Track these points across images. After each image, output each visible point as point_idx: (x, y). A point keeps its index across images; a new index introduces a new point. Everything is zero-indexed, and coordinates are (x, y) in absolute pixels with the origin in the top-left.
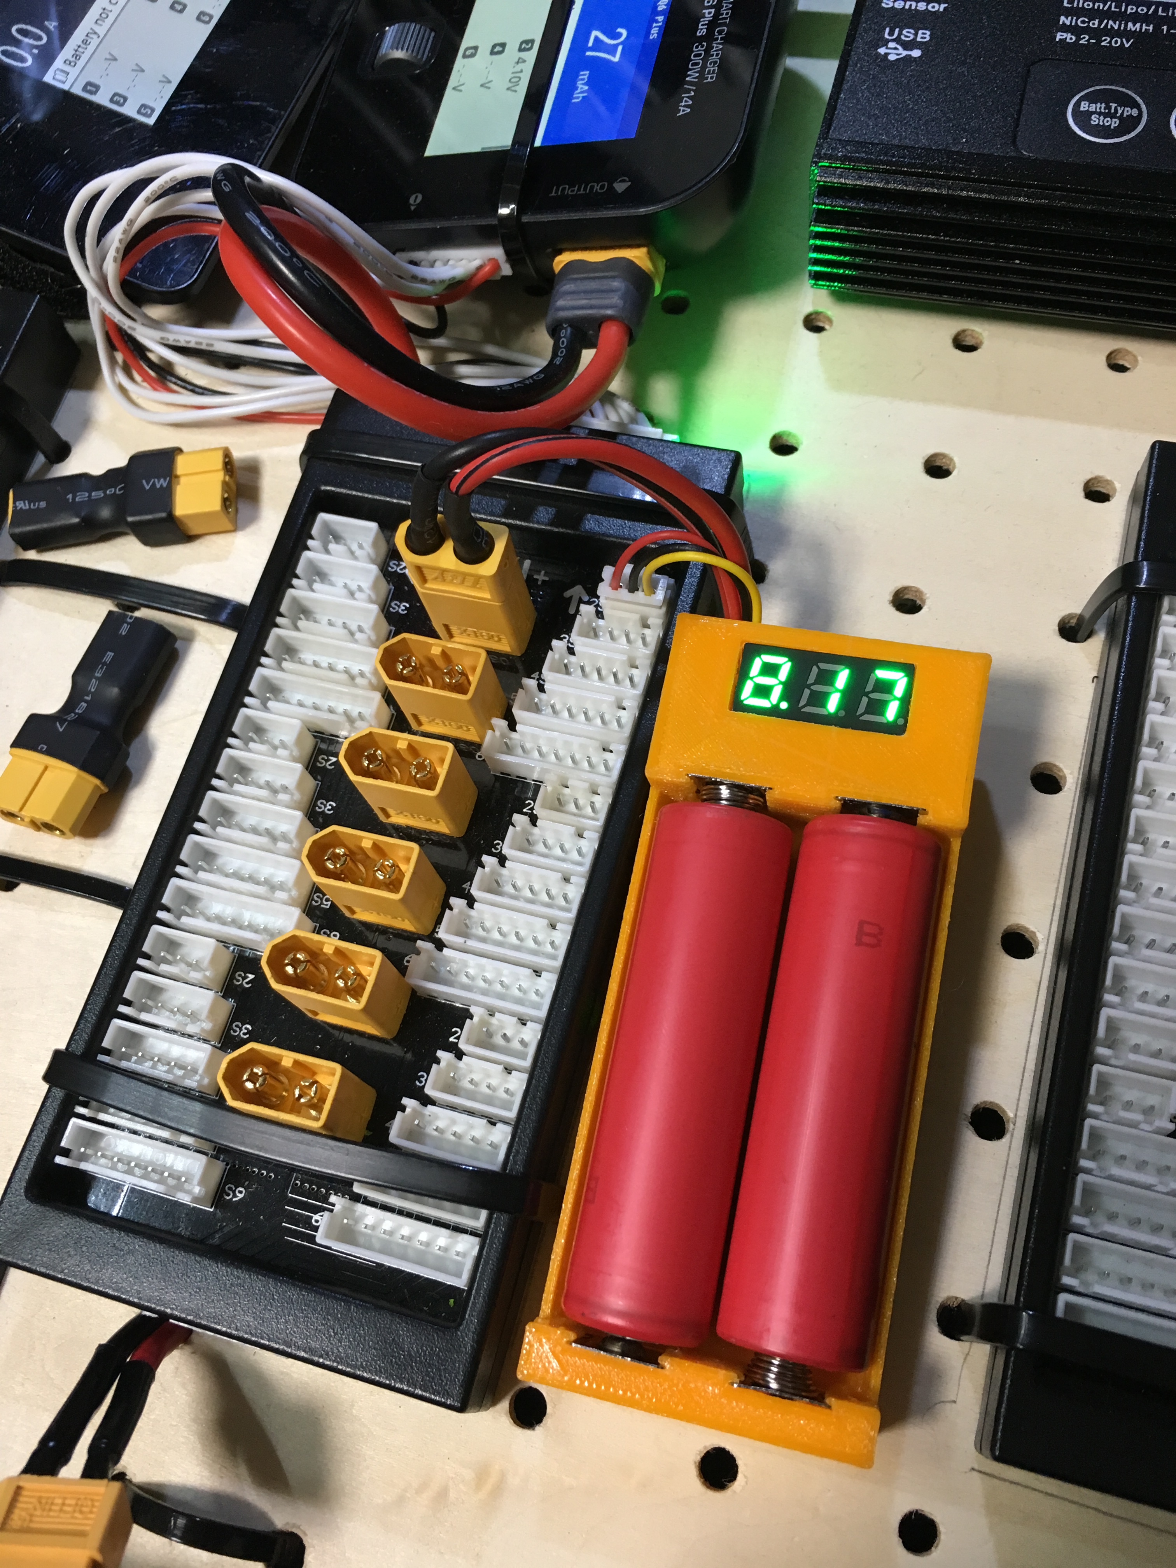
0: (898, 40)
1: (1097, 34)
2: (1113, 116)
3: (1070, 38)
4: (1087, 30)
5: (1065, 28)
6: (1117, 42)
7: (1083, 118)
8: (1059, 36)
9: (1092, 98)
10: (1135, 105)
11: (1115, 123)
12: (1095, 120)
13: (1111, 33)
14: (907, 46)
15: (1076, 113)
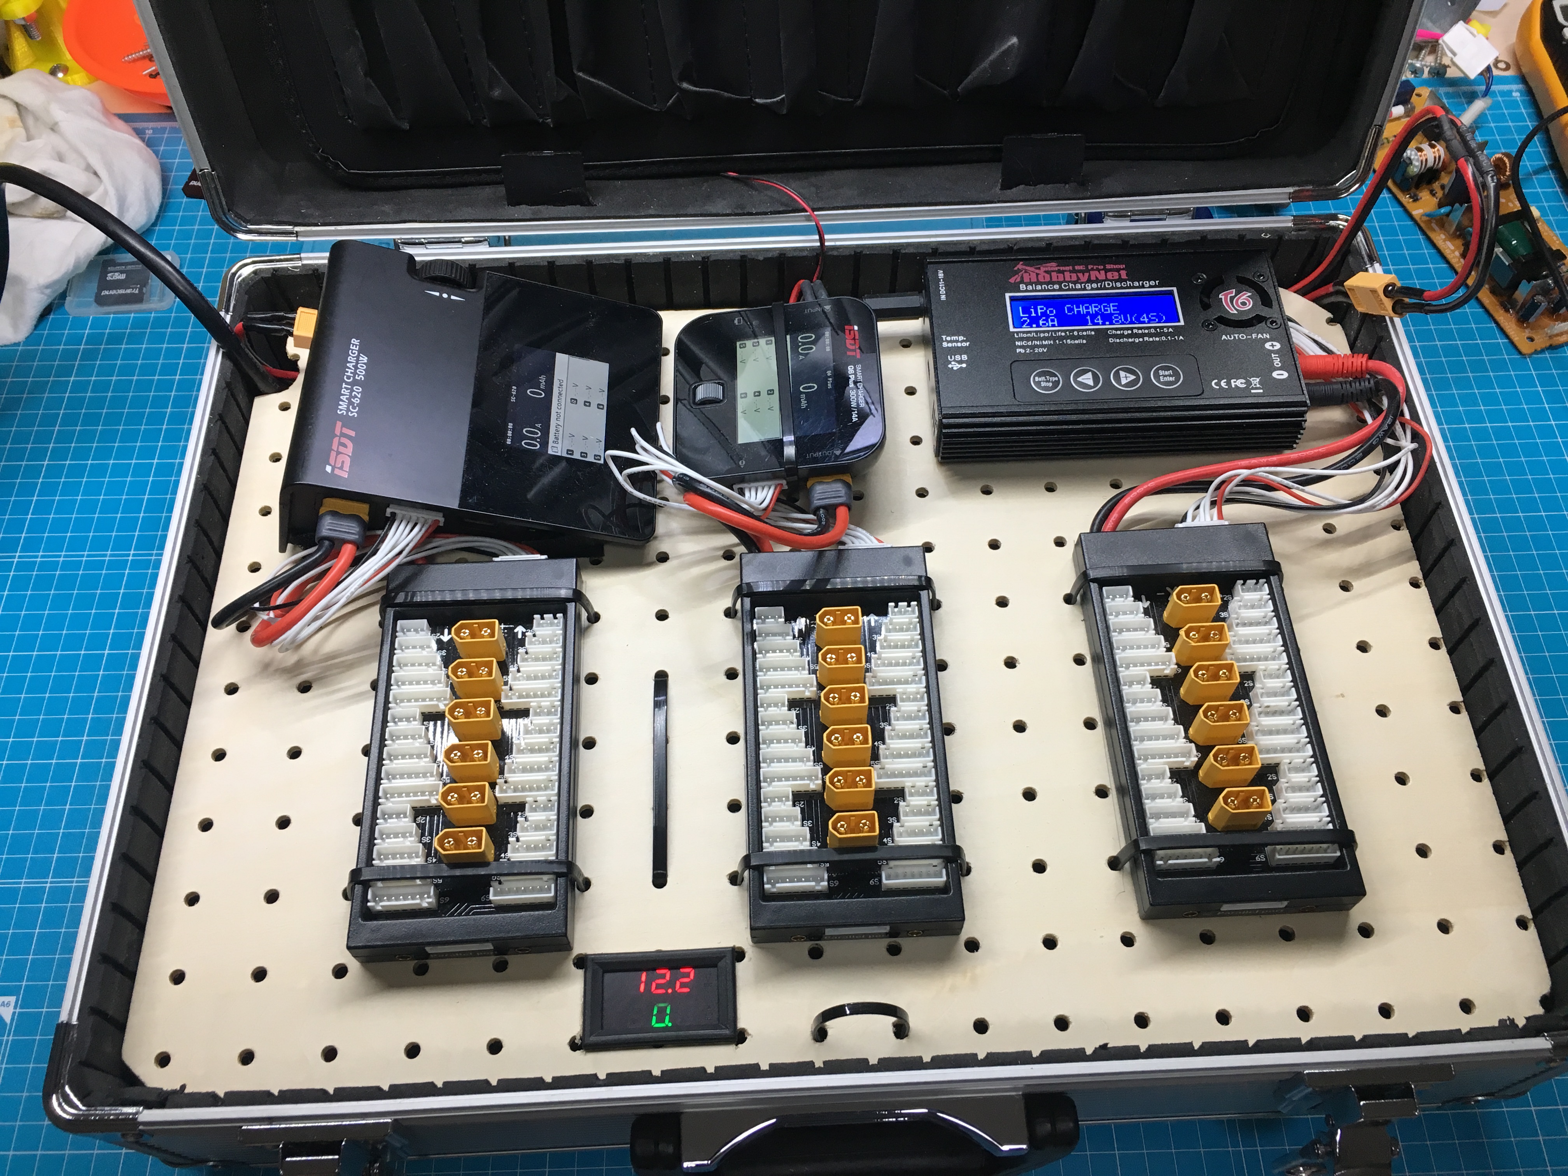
0: (954, 360)
1: (1033, 347)
2: (1049, 381)
3: (1022, 351)
4: (1028, 346)
5: (1021, 347)
6: (1041, 350)
7: (1038, 384)
8: (1018, 350)
9: (1039, 375)
10: (1056, 376)
11: (1050, 384)
12: (1043, 384)
13: (1038, 346)
14: (960, 362)
15: (1036, 383)
